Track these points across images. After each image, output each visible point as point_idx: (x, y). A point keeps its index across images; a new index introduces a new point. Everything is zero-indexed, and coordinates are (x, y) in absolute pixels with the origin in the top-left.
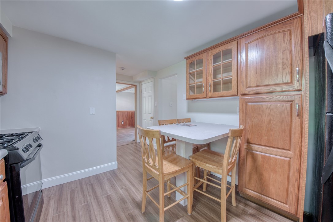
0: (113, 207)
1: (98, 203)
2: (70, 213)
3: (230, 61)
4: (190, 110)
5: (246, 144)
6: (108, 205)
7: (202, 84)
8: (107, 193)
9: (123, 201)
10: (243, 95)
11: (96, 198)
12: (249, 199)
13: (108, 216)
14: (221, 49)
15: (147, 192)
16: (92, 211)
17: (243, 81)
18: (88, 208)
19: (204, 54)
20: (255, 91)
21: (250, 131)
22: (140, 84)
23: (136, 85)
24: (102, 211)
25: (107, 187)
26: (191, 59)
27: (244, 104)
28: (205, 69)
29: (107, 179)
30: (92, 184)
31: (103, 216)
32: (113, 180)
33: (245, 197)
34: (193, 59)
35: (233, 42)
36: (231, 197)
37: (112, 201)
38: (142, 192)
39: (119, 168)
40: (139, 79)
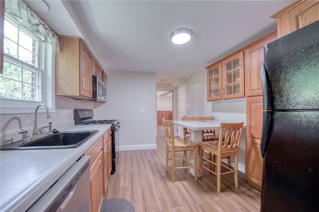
0: (150, 165)
1: (143, 162)
2: (130, 162)
3: (238, 68)
4: (214, 110)
5: (251, 138)
6: (148, 164)
7: (218, 88)
8: (149, 159)
9: (156, 164)
10: (249, 97)
11: (143, 160)
12: (256, 188)
13: (147, 168)
14: (231, 59)
15: (169, 159)
16: (140, 164)
17: (248, 85)
18: (138, 162)
19: (219, 64)
20: (257, 93)
21: (254, 128)
22: (176, 90)
23: (174, 91)
24: (145, 165)
25: (149, 156)
26: (210, 68)
27: (249, 105)
28: (220, 76)
29: (150, 153)
30: (141, 154)
31: (145, 167)
32: (153, 154)
33: (253, 186)
34: (212, 68)
35: (240, 53)
36: (234, 179)
37: (150, 162)
38: (166, 159)
39: (157, 149)
40: (175, 85)
